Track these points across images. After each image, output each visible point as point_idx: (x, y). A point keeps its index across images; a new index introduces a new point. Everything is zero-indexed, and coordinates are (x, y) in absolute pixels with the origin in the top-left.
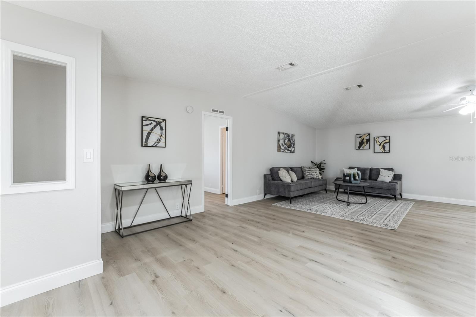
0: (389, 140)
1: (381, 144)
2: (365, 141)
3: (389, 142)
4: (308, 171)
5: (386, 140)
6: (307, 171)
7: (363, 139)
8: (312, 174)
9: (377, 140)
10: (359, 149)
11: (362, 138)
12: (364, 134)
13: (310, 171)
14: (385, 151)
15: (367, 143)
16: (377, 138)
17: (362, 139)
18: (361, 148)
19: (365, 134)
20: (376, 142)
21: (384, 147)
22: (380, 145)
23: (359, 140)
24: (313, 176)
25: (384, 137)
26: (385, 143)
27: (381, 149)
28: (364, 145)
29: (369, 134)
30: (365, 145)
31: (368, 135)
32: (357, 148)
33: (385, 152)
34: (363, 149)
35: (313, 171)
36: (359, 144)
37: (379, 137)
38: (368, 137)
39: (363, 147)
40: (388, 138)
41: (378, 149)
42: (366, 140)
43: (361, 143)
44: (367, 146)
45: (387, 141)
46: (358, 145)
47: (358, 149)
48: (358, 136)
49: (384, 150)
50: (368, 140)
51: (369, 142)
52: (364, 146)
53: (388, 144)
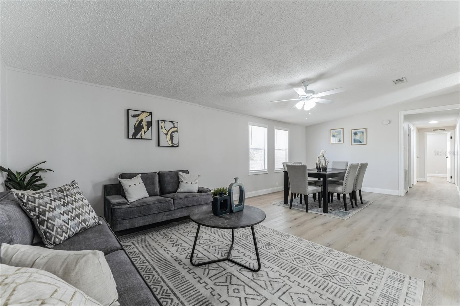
0: (178, 128)
1: (168, 132)
2: (144, 123)
3: (177, 131)
4: (63, 209)
5: (174, 127)
6: (58, 206)
7: (142, 120)
8: (78, 216)
9: (162, 125)
10: (135, 138)
11: (140, 118)
12: (143, 112)
13: (70, 207)
14: (174, 144)
15: (148, 129)
16: (163, 123)
17: (139, 120)
18: (138, 137)
19: (145, 112)
20: (162, 129)
21: (172, 138)
22: (166, 134)
23: (133, 122)
24: (85, 221)
25: (172, 122)
26: (173, 132)
27: (168, 141)
28: (143, 132)
29: (151, 114)
30: (145, 133)
31: (149, 115)
32: (131, 136)
33: (173, 146)
34: (142, 139)
35: (80, 203)
36: (135, 128)
37: (165, 121)
38: (149, 119)
39: (141, 134)
40: (176, 124)
41: (165, 140)
42: (146, 124)
43: (138, 128)
44: (148, 135)
45: (175, 129)
46: (132, 131)
47: (132, 138)
48: (131, 113)
49: (172, 142)
50: (149, 124)
51: (151, 127)
52: (143, 134)
53: (177, 133)
